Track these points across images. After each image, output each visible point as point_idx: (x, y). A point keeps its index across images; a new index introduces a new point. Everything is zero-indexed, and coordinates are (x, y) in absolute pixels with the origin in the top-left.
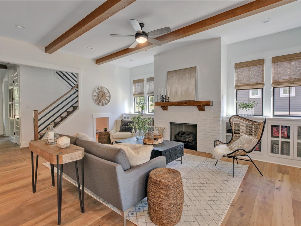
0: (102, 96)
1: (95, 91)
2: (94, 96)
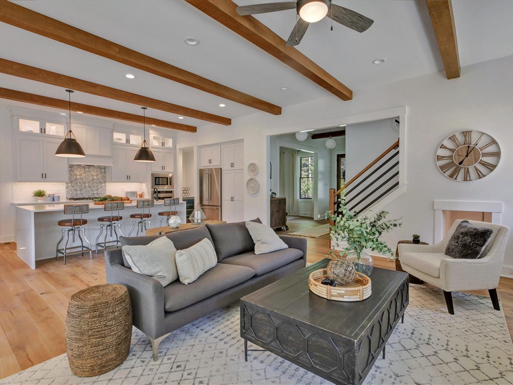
0: (467, 156)
1: (442, 145)
2: (438, 159)
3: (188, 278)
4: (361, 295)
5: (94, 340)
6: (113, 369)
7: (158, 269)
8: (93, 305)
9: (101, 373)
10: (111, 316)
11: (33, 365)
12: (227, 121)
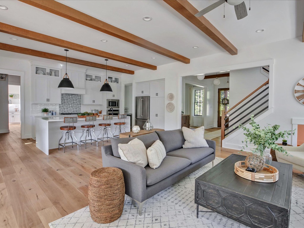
1: (298, 83)
2: (295, 92)
3: (155, 165)
4: (275, 178)
5: (107, 202)
6: (117, 219)
7: (138, 159)
8: (107, 181)
9: (111, 221)
10: (117, 187)
11: (68, 214)
12: (154, 68)
